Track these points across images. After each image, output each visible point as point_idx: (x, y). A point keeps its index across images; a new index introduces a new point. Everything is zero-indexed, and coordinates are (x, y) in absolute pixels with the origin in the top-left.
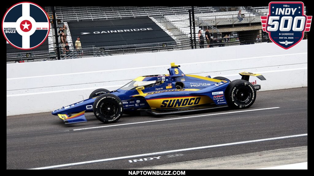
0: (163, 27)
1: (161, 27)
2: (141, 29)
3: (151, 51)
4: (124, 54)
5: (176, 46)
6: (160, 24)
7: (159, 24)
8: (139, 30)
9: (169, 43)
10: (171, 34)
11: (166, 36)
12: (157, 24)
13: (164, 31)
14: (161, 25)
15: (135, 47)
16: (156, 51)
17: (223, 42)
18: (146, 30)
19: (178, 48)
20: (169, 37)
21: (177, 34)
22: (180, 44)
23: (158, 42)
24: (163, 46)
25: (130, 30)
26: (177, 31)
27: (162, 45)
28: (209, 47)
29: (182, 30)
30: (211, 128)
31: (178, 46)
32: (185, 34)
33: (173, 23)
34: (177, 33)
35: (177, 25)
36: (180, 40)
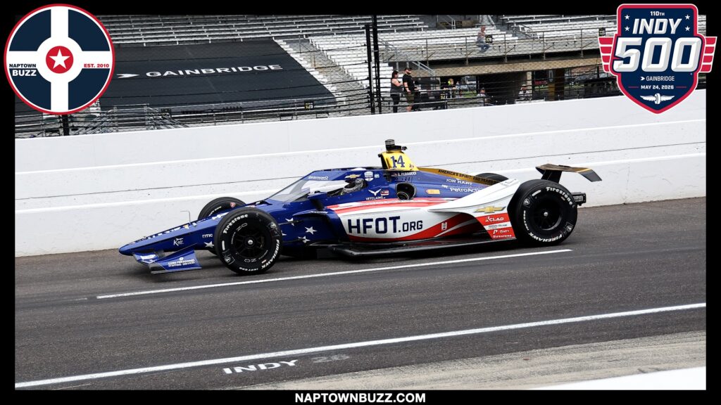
0: (305, 64)
1: (300, 63)
2: (255, 68)
3: (279, 119)
4: (217, 123)
5: (335, 107)
6: (298, 55)
7: (296, 57)
8: (250, 69)
9: (320, 100)
10: (324, 80)
11: (314, 84)
12: (292, 55)
13: (308, 73)
14: (302, 59)
15: (241, 109)
16: (290, 118)
17: (443, 100)
18: (266, 68)
19: (340, 111)
20: (320, 87)
21: (337, 80)
22: (345, 103)
23: (294, 97)
24: (304, 106)
25: (230, 70)
26: (337, 73)
27: (303, 104)
28: (410, 111)
29: (349, 71)
30: (414, 296)
31: (339, 106)
32: (355, 79)
33: (329, 53)
34: (338, 77)
35: (338, 58)
36: (345, 94)
